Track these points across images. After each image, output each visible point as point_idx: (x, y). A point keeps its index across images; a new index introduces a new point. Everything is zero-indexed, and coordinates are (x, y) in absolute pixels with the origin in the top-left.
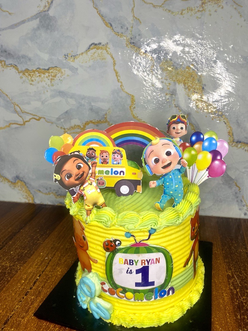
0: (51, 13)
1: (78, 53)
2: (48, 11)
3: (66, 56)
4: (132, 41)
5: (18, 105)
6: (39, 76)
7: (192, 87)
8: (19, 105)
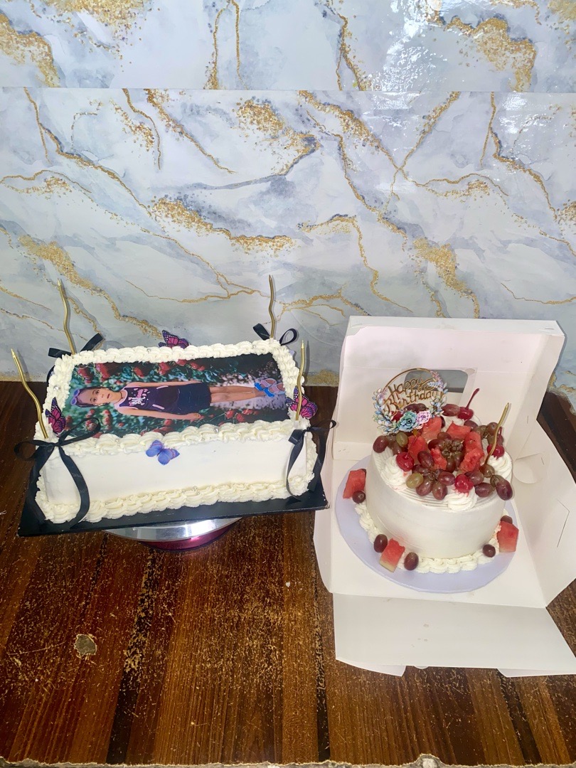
0: (289, 178)
1: (316, 224)
2: (285, 175)
3: (300, 226)
4: (386, 216)
5: (222, 276)
6: (260, 244)
7: (444, 266)
8: (225, 276)
